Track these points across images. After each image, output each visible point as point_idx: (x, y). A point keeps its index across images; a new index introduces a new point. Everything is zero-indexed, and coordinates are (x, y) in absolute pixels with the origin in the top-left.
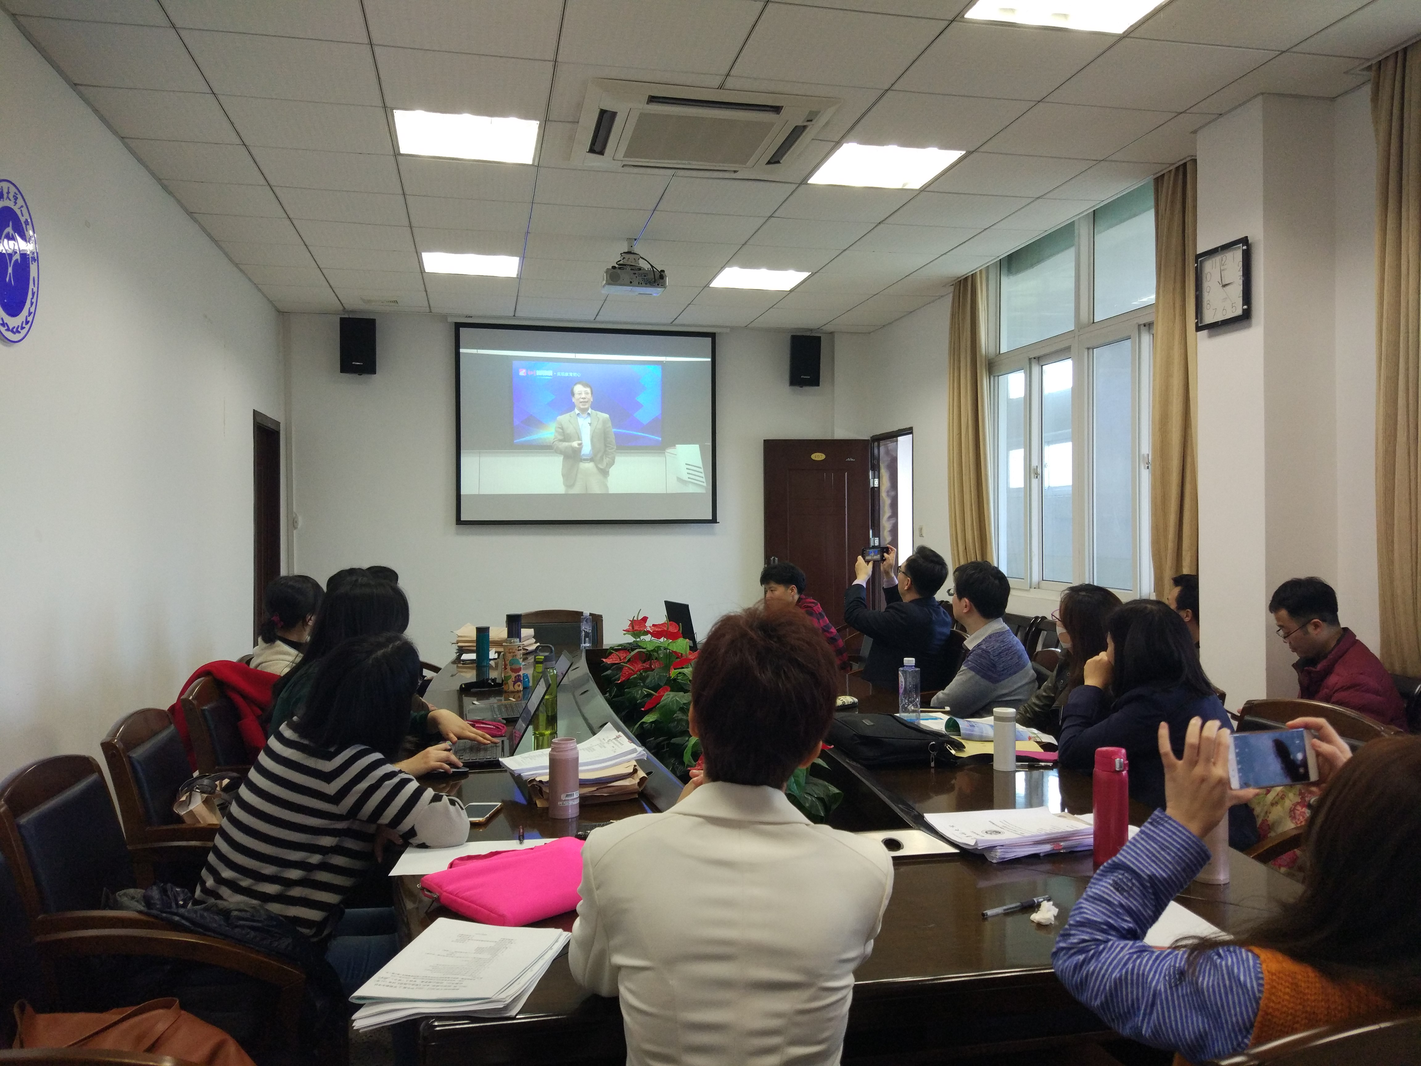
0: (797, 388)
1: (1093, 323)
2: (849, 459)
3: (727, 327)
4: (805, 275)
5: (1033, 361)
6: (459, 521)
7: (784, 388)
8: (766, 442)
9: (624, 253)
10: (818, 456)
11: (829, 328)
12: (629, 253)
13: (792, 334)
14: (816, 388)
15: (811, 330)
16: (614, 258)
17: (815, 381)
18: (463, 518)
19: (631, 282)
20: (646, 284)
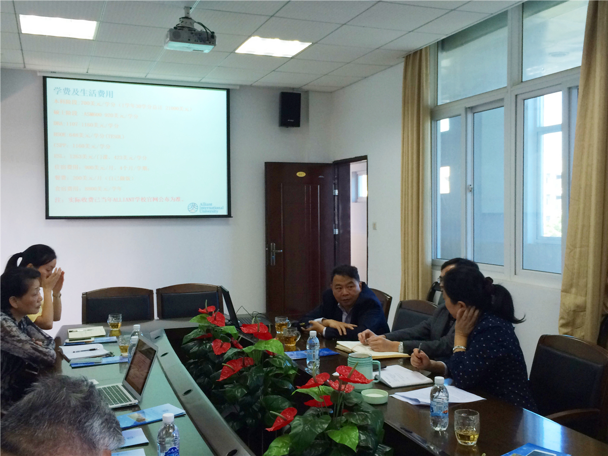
0: (284, 129)
1: (522, 82)
2: (320, 177)
3: (237, 85)
4: (307, 45)
5: (468, 109)
6: (48, 217)
7: (275, 127)
8: (267, 164)
9: (182, 18)
10: (301, 174)
11: (306, 88)
12: (186, 18)
13: (282, 91)
14: (298, 128)
15: (293, 89)
16: (175, 21)
17: (297, 124)
18: (50, 215)
19: (189, 40)
20: (201, 41)
